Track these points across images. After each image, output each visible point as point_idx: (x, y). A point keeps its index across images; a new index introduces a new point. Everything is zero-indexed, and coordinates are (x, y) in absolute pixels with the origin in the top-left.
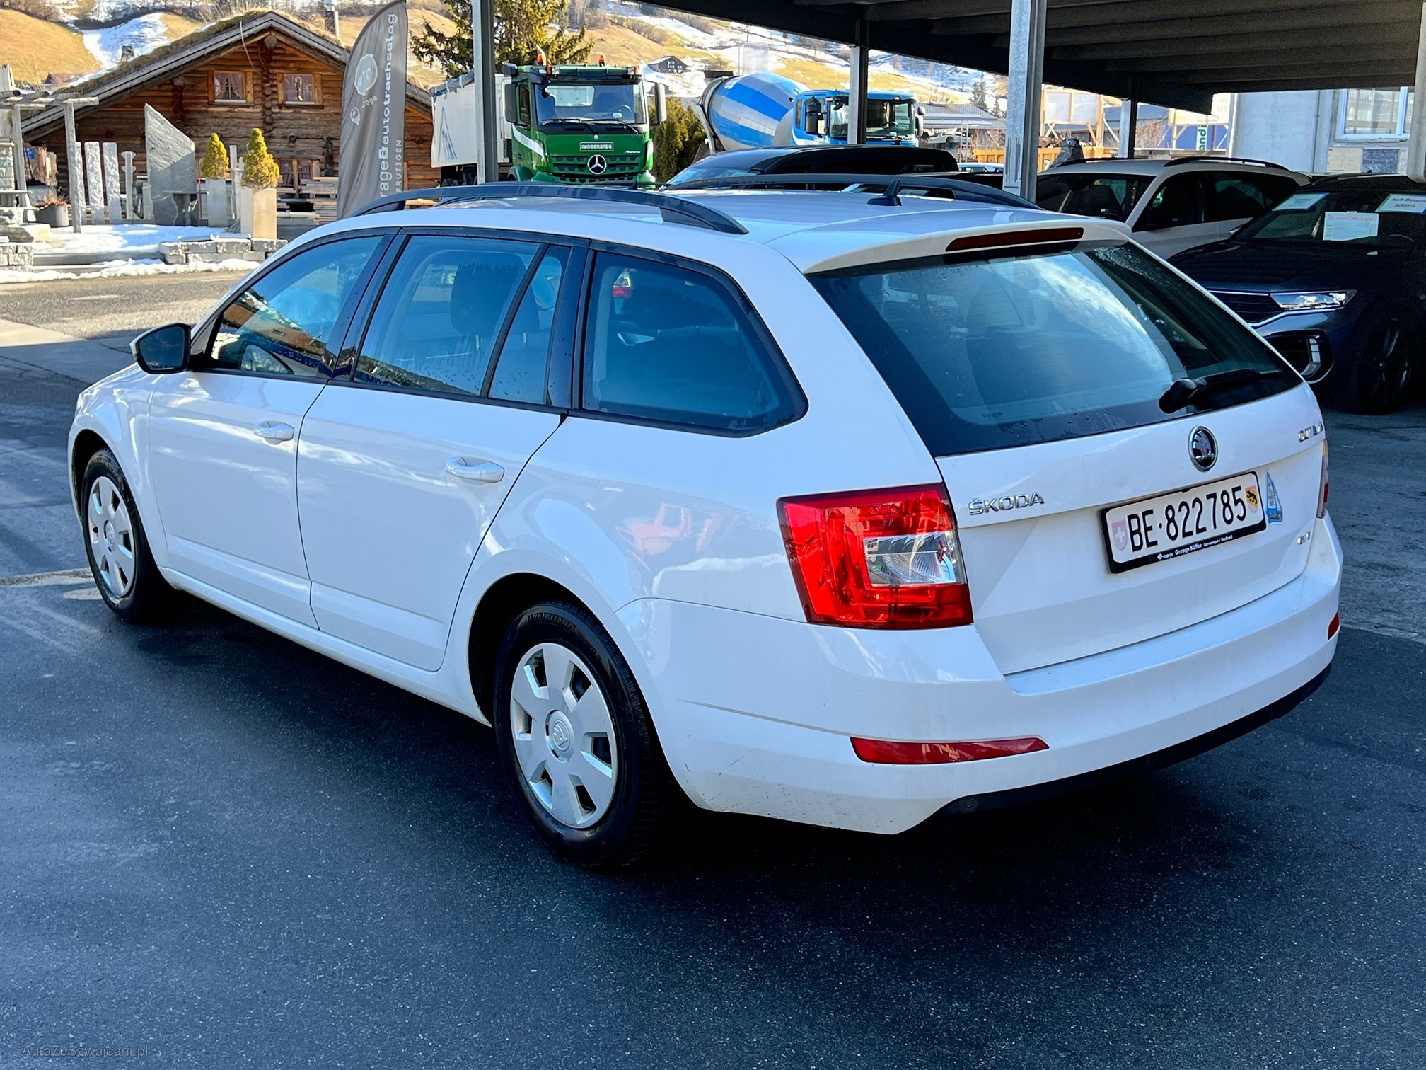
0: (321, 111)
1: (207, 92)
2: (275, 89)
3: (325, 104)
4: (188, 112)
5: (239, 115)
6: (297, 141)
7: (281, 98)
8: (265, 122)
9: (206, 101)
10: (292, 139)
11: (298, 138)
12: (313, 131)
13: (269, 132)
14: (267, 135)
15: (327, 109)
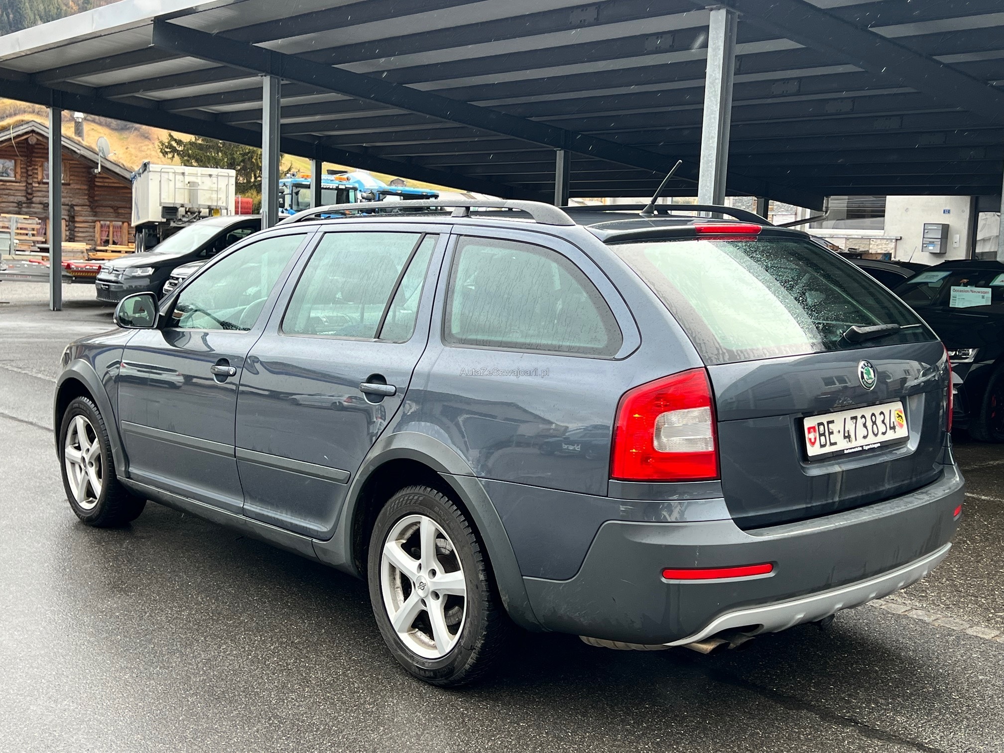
0: (68, 187)
2: (36, 171)
3: (71, 182)
5: (8, 187)
7: (40, 177)
8: (27, 193)
13: (31, 199)
14: (28, 201)
15: (72, 186)
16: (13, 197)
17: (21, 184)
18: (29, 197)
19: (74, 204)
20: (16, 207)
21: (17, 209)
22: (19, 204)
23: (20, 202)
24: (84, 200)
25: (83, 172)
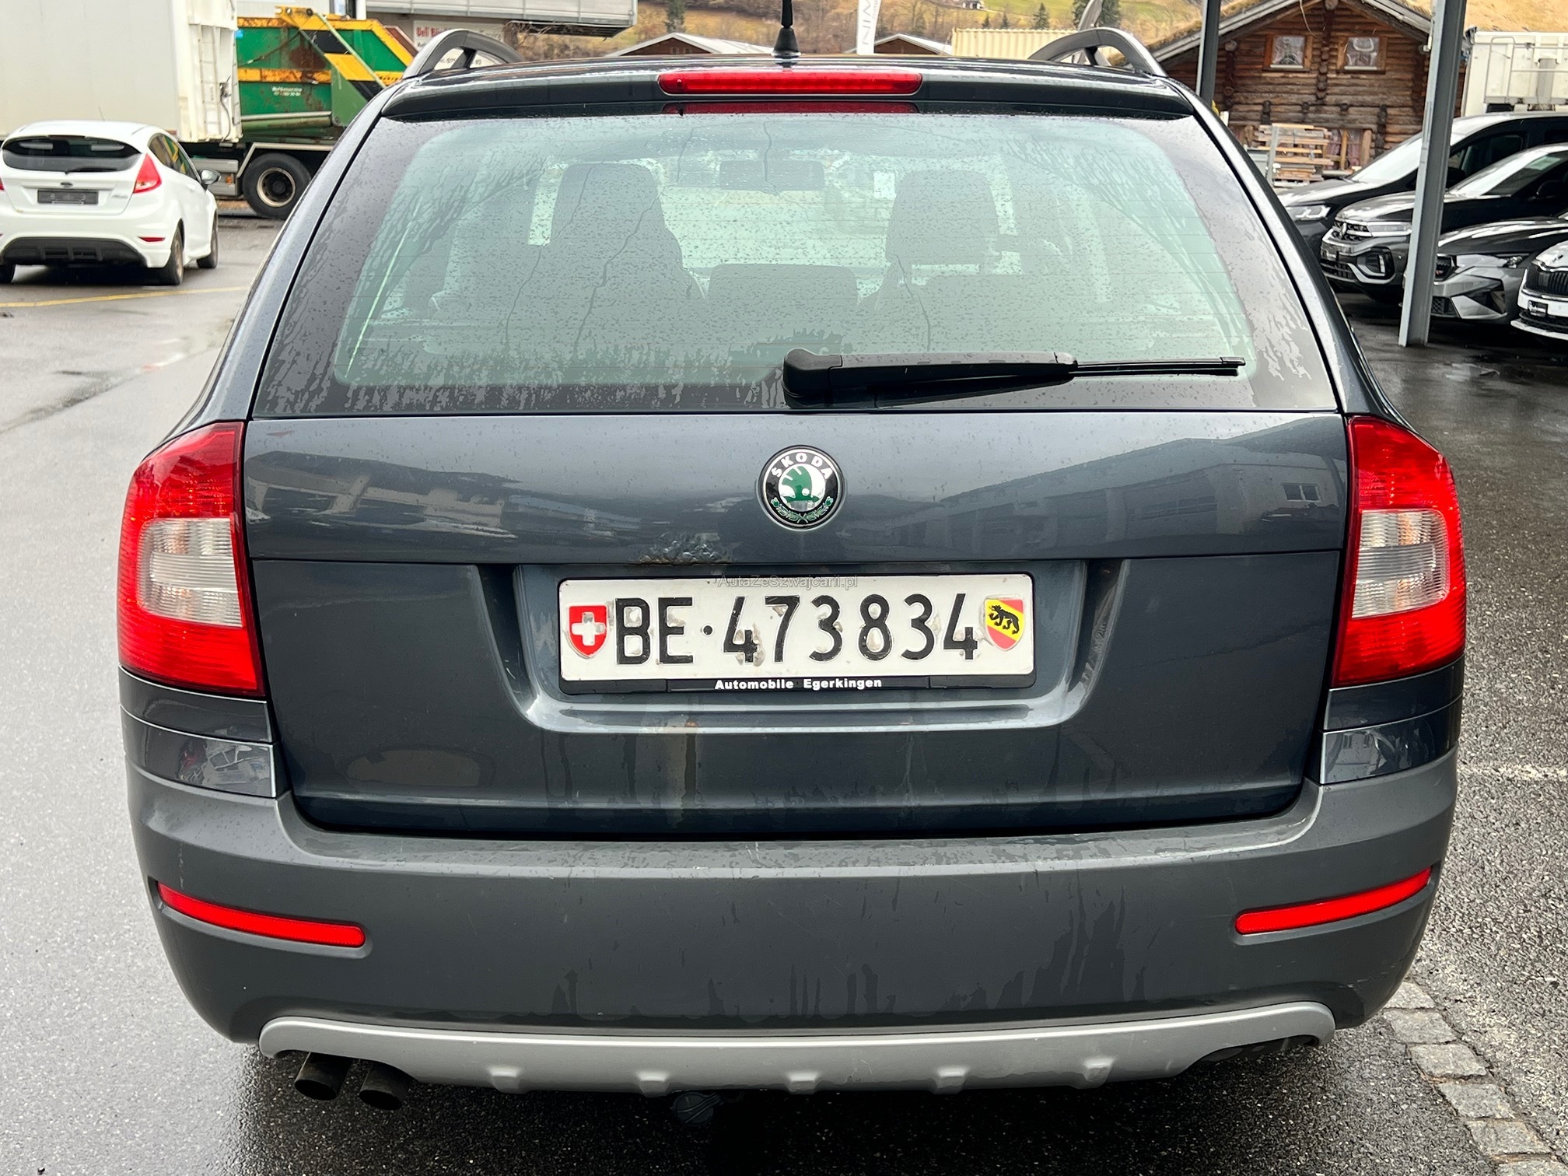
0: (1382, 77)
1: (1264, 57)
2: (1334, 54)
3: (1387, 68)
4: (1241, 78)
5: (1291, 81)
6: (1351, 110)
7: (1340, 63)
8: (1318, 89)
9: (1260, 66)
10: (1345, 107)
11: (1352, 106)
12: (1368, 99)
13: (1322, 99)
14: (1319, 102)
15: (1388, 75)
16: (1296, 96)
17: (1311, 75)
18: (1321, 95)
19: (1388, 103)
20: (1299, 112)
21: (1300, 114)
22: (1305, 106)
23: (1307, 103)
24: (1404, 97)
25: (1407, 52)
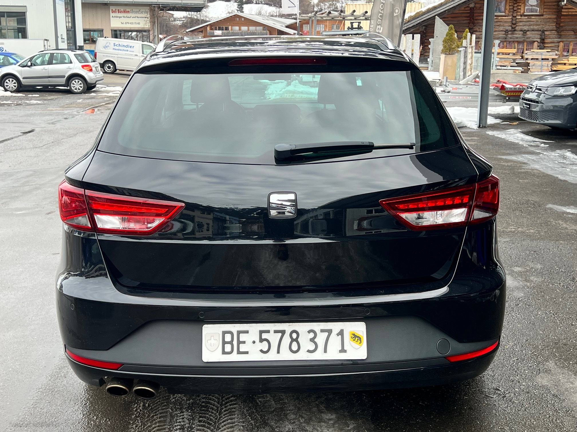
0: (542, 17)
2: (520, 7)
3: (544, 13)
4: (477, 20)
5: (500, 20)
6: (528, 33)
7: (522, 12)
8: (513, 24)
10: (525, 31)
11: (528, 31)
12: (536, 27)
14: (513, 29)
15: (545, 17)
16: (503, 27)
17: (509, 18)
18: (513, 26)
19: (545, 29)
20: (504, 34)
22: (507, 31)
23: (507, 30)
24: (553, 26)
25: (554, 5)
